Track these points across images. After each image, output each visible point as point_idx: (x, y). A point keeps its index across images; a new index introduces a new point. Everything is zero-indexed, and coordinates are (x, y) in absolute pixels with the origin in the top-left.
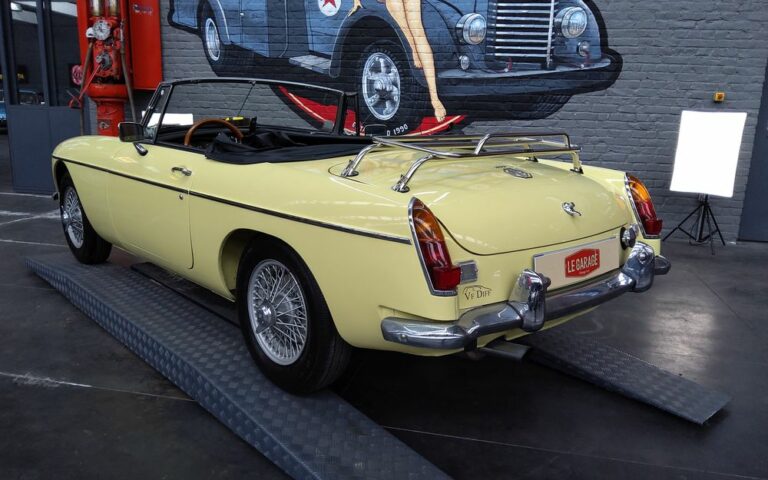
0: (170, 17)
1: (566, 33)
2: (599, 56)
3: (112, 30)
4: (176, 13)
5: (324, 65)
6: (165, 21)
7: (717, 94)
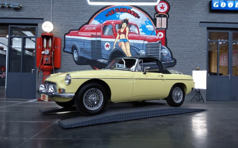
0: (64, 49)
1: (163, 55)
2: (171, 60)
3: (50, 52)
4: (65, 49)
5: (106, 61)
6: (62, 51)
7: (197, 68)
